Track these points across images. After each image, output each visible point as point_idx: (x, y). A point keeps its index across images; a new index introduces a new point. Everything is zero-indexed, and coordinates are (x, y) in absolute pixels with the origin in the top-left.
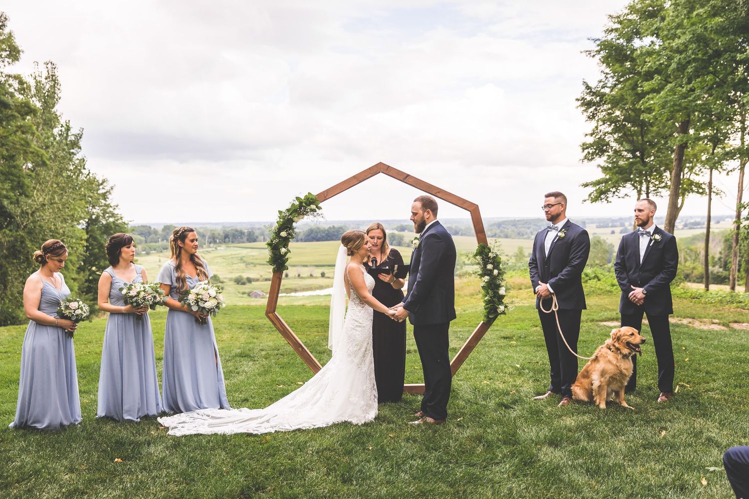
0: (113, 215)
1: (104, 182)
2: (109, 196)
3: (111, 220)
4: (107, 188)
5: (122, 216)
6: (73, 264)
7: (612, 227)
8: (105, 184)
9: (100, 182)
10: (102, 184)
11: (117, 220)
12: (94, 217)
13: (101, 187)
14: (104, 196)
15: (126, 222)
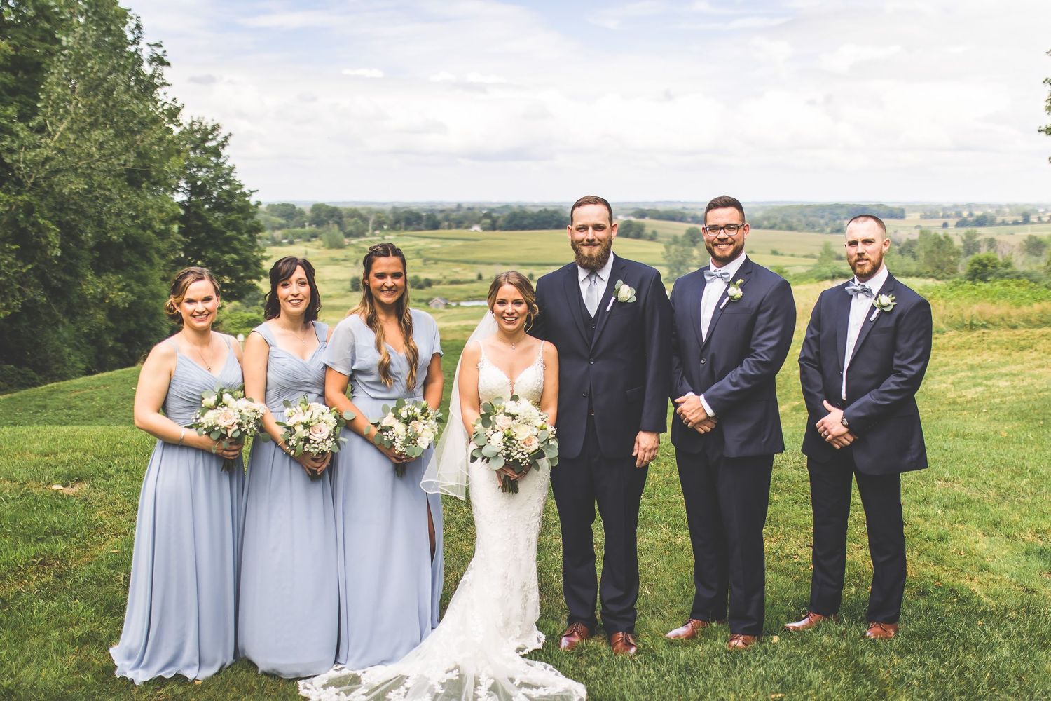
0: (227, 182)
1: (216, 127)
2: (224, 152)
3: (226, 187)
4: (220, 139)
5: (242, 183)
6: (163, 256)
7: (943, 217)
8: (215, 133)
9: (209, 128)
10: (211, 133)
11: (236, 189)
12: (199, 183)
13: (210, 137)
14: (216, 152)
15: (247, 192)
